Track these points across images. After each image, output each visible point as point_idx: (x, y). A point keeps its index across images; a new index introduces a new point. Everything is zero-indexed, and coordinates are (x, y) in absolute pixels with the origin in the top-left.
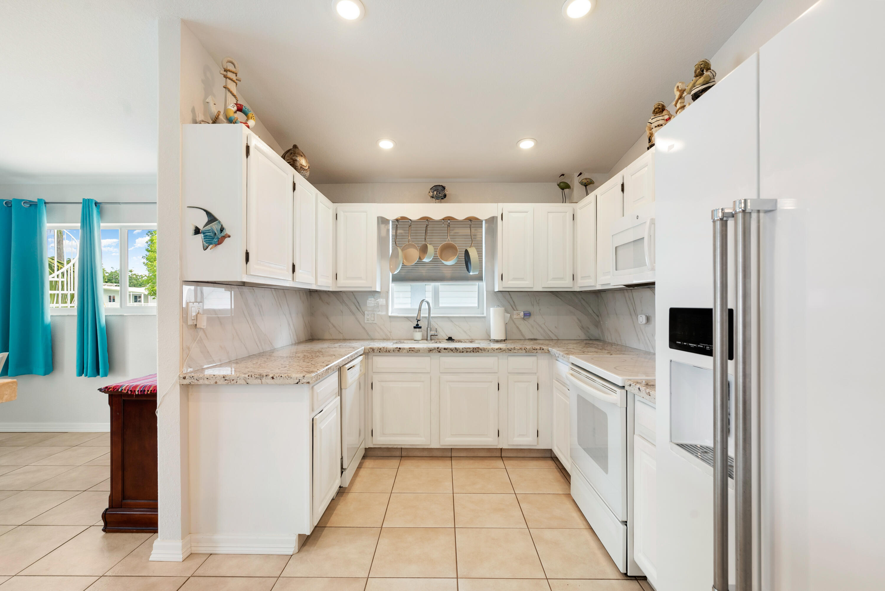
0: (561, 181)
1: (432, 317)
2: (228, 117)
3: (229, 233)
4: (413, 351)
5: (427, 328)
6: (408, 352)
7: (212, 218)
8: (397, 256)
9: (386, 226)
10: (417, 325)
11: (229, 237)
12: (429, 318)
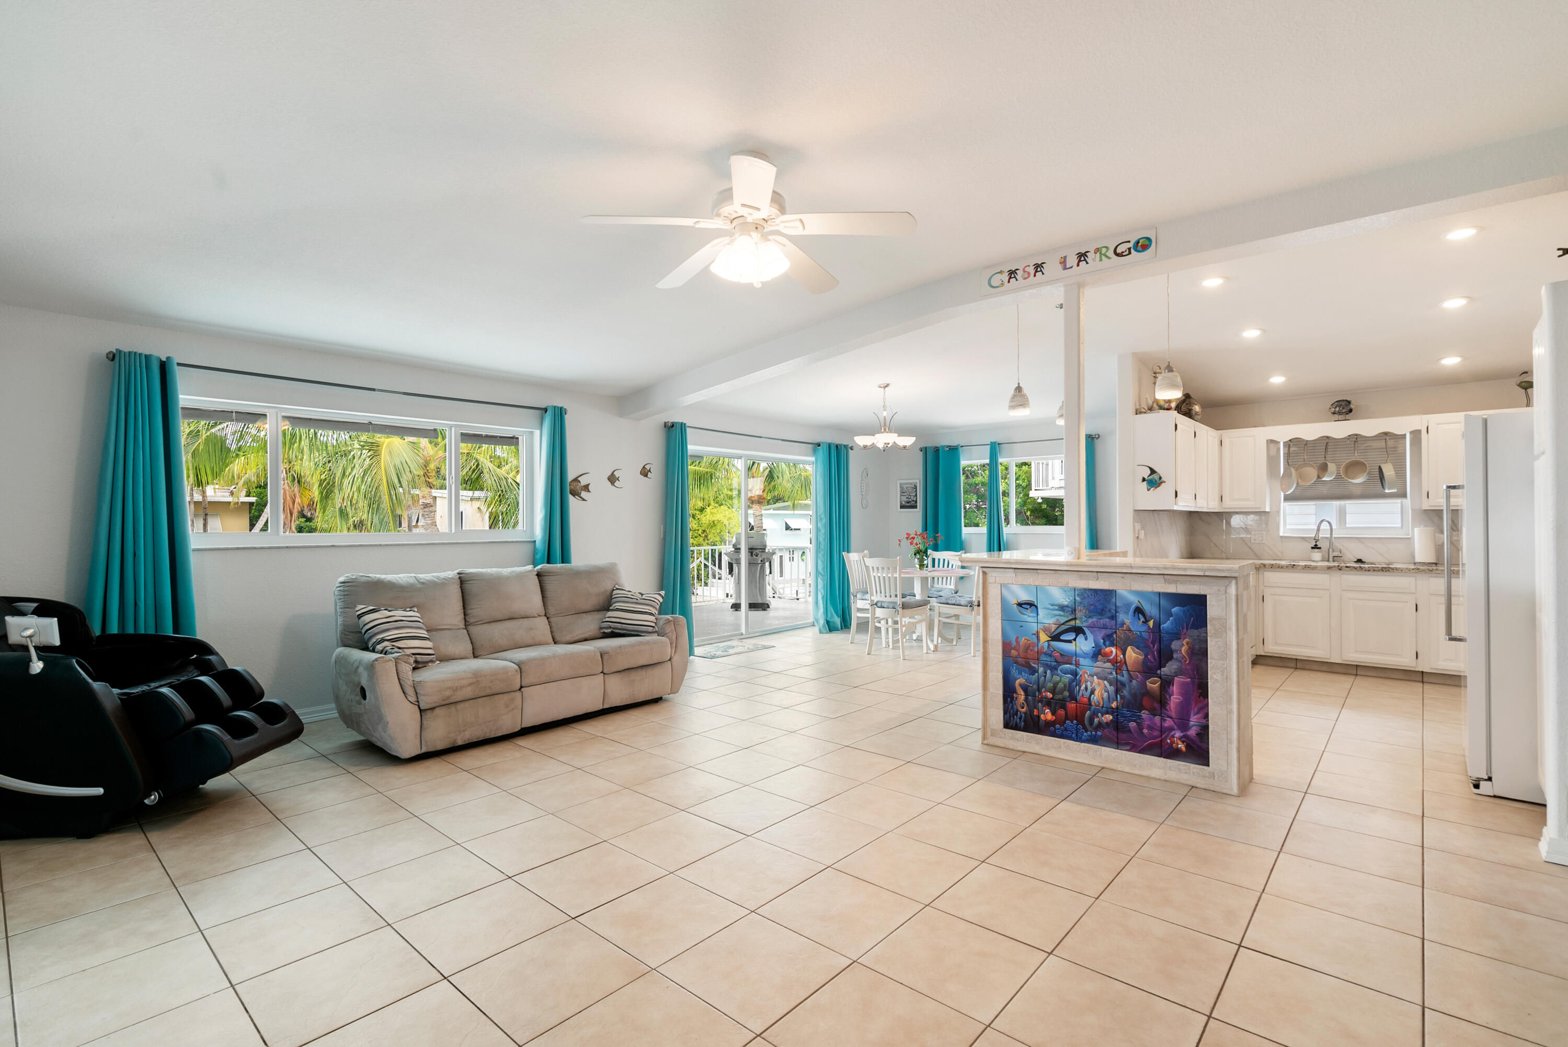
0: (1523, 380)
1: (1335, 538)
2: (1159, 404)
3: (1165, 480)
4: (1308, 567)
5: (1329, 549)
6: (1303, 569)
7: (1153, 471)
8: (1290, 475)
9: (1276, 445)
10: (1316, 545)
11: (1165, 482)
12: (1330, 539)
